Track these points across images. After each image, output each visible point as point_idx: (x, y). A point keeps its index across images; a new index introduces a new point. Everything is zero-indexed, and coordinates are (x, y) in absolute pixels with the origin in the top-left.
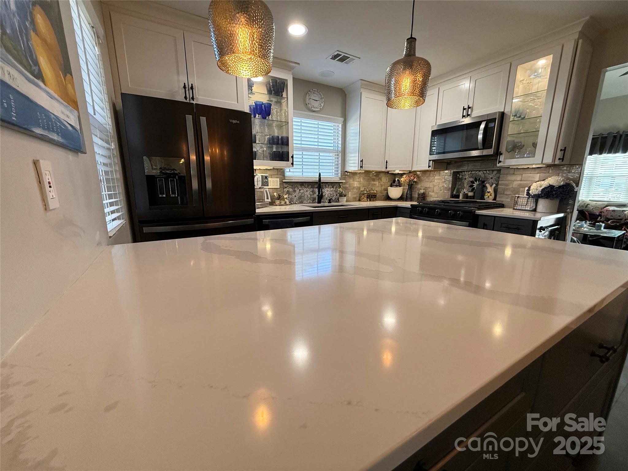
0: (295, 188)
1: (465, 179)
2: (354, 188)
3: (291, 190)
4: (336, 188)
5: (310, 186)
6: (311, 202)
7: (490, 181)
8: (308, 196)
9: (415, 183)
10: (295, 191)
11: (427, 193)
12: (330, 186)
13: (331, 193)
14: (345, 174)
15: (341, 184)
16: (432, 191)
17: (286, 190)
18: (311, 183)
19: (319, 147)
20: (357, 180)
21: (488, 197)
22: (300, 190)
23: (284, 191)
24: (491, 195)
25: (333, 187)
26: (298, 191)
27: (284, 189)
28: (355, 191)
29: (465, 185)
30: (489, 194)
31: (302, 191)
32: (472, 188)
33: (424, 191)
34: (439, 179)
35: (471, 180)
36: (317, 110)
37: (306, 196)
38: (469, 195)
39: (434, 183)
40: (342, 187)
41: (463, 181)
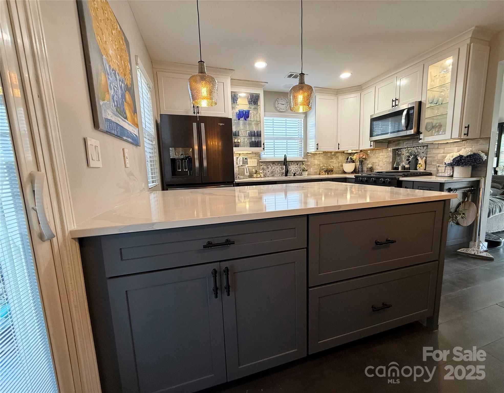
0: (268, 166)
1: (403, 154)
2: (315, 165)
3: (265, 167)
4: (300, 165)
5: (280, 164)
6: (281, 175)
7: (422, 155)
8: (278, 172)
9: (365, 160)
10: (268, 168)
11: (374, 167)
12: (295, 164)
13: (296, 169)
14: (307, 154)
15: (304, 162)
16: (378, 165)
17: (261, 167)
18: (280, 162)
19: (287, 136)
20: (317, 159)
21: (420, 168)
22: (272, 167)
23: (260, 168)
24: (421, 166)
25: (297, 165)
26: (270, 168)
27: (260, 166)
28: (316, 167)
29: (403, 159)
30: (420, 166)
31: (273, 168)
32: (408, 161)
33: (372, 165)
34: (382, 155)
35: (408, 155)
36: (284, 111)
37: (276, 171)
38: (406, 167)
39: (378, 159)
40: (305, 164)
41: (401, 156)
